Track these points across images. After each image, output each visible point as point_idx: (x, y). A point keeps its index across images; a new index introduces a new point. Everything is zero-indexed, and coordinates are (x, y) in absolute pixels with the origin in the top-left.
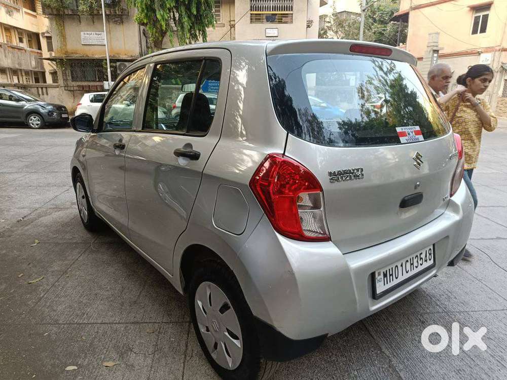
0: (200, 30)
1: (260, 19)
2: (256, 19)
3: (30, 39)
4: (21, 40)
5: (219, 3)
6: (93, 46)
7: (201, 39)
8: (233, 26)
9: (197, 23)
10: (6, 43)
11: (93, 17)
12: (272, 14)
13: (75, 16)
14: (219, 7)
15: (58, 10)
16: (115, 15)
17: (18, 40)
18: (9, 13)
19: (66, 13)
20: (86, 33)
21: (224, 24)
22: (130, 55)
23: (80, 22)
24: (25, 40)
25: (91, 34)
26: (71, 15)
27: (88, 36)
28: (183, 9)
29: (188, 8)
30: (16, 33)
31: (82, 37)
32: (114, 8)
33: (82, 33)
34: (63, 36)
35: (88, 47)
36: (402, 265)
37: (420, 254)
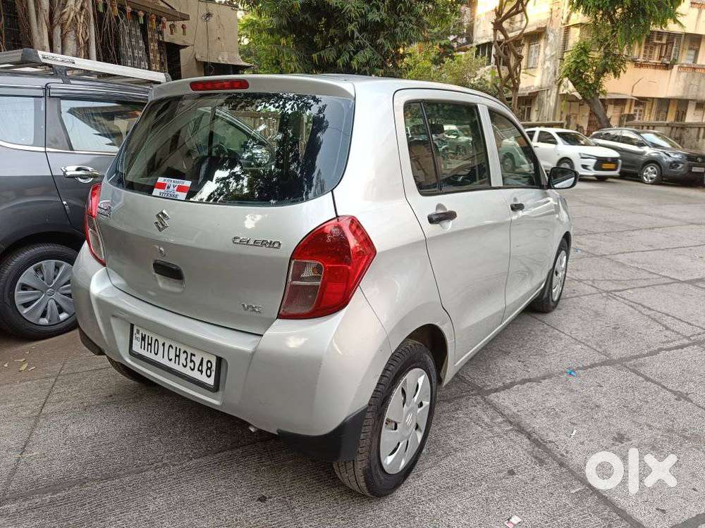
36: (164, 345)
37: (192, 355)
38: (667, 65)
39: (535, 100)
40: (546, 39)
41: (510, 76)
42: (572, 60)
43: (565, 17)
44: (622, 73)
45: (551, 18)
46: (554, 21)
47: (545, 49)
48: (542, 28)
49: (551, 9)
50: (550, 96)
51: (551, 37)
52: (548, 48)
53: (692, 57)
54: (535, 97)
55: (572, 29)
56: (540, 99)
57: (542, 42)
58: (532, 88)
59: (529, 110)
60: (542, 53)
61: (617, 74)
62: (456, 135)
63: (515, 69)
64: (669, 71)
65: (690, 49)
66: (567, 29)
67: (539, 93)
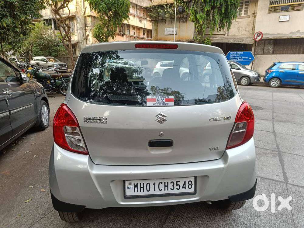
0: (227, 22)
1: (278, 10)
2: (274, 10)
3: (148, 33)
4: (144, 34)
5: (249, 3)
6: (170, 36)
7: (226, 28)
8: (255, 17)
9: (225, 18)
10: (137, 36)
11: (172, 20)
12: (288, 5)
13: (163, 20)
14: (248, 5)
15: (156, 18)
16: (183, 18)
17: (143, 34)
18: (140, 21)
19: (159, 19)
20: (167, 28)
21: (250, 16)
22: (188, 39)
23: (165, 23)
24: (146, 34)
25: (170, 29)
26: (162, 20)
27: (168, 30)
28: (216, 10)
29: (220, 9)
30: (143, 31)
31: (165, 31)
32: (183, 13)
33: (166, 29)
34: (156, 31)
35: (168, 36)
36: (154, 184)
37: (177, 182)
38: (122, 35)
39: (77, 46)
40: (77, 20)
41: (66, 35)
42: (97, 31)
43: (83, 12)
44: (114, 37)
45: (77, 11)
46: (79, 13)
47: (77, 24)
48: (74, 15)
49: (76, 8)
50: (83, 45)
51: (79, 20)
52: (78, 24)
53: (128, 32)
54: (77, 45)
55: (87, 18)
56: (79, 46)
57: (75, 22)
58: (74, 41)
59: (75, 50)
60: (76, 26)
61: (113, 38)
62: (46, 61)
63: (68, 32)
64: (123, 37)
65: (127, 29)
66: (85, 17)
67: (78, 43)
